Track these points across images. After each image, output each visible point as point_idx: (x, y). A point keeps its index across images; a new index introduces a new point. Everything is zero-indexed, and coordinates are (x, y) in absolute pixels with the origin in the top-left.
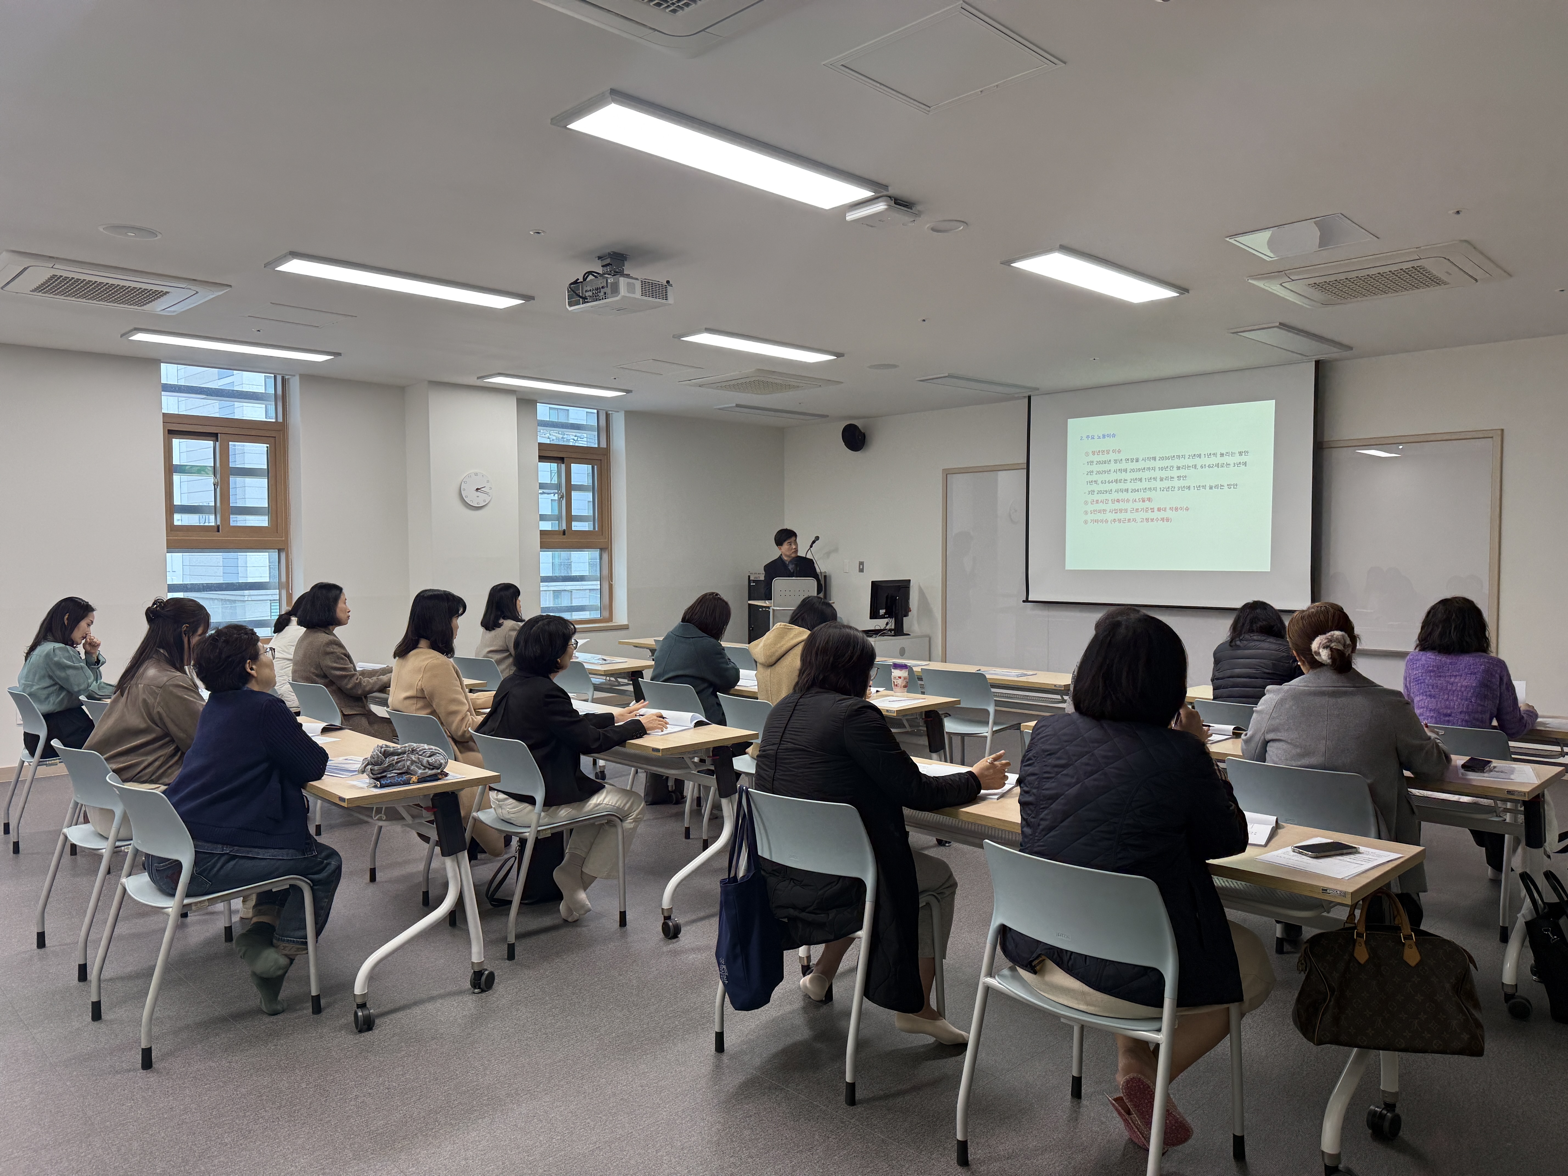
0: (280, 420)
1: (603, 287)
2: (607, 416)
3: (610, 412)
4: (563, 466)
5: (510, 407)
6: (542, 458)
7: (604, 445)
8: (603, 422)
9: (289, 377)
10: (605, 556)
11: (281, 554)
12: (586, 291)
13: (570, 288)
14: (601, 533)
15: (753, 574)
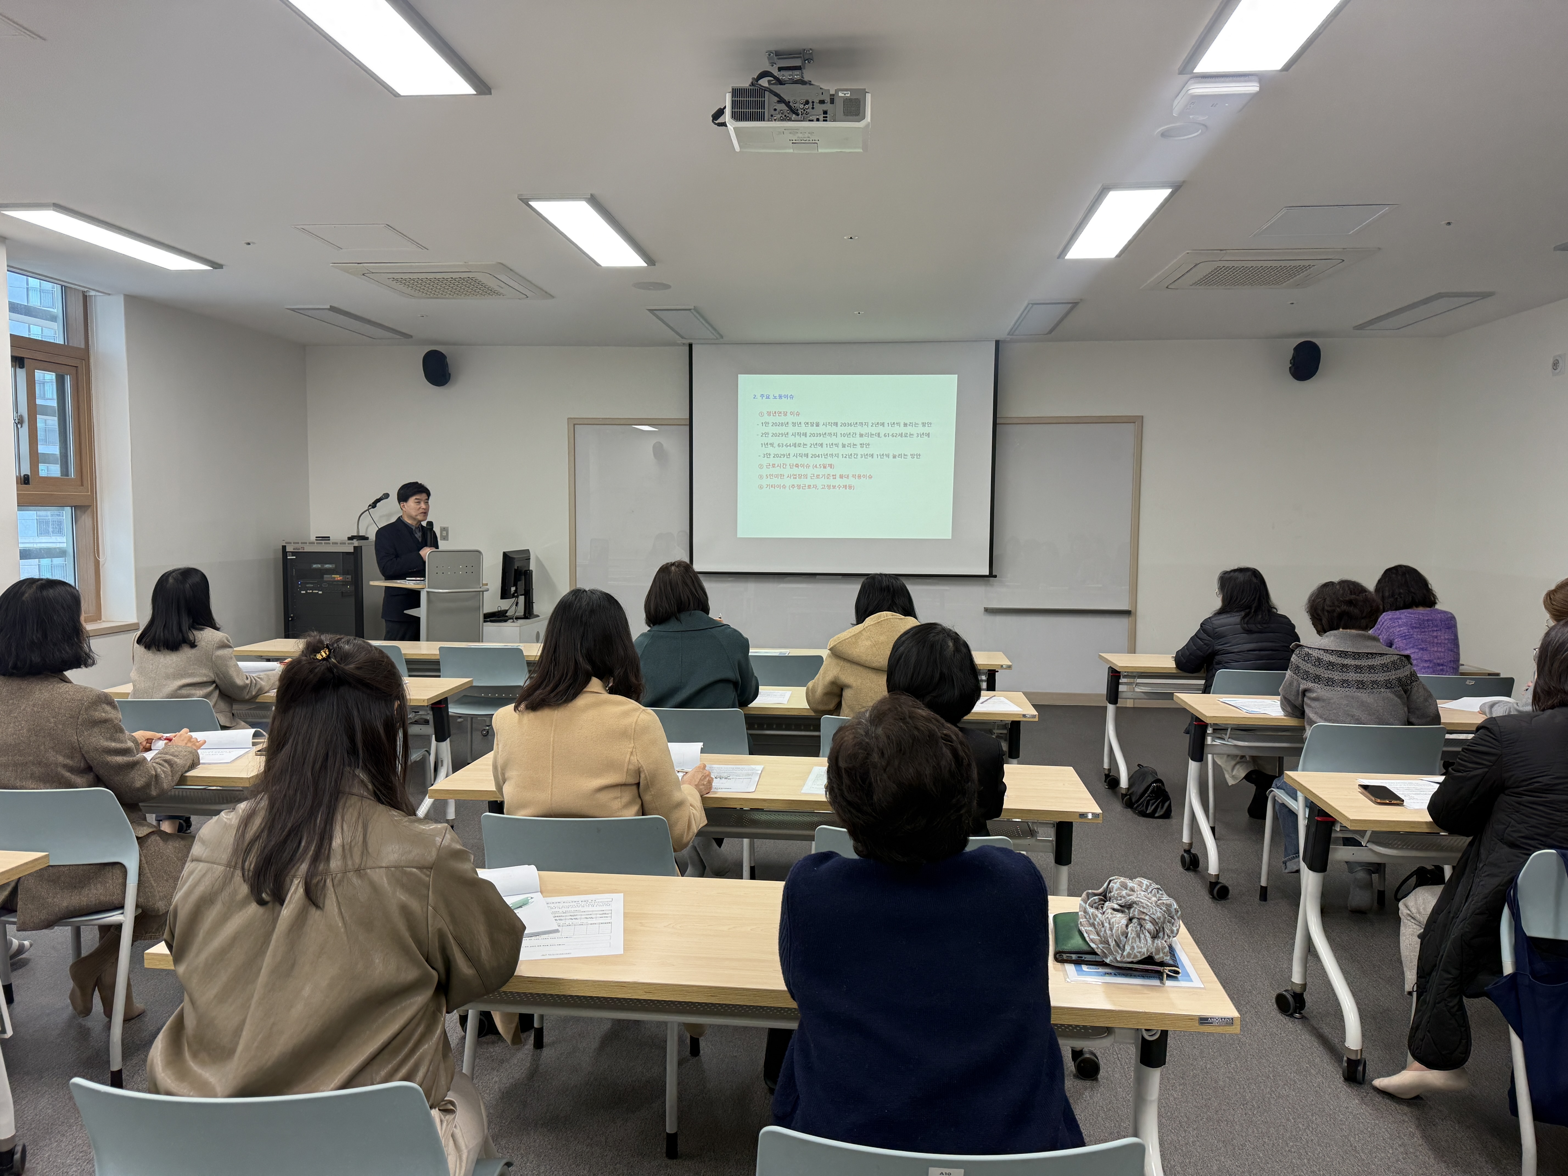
1: (821, 102)
2: (85, 299)
3: (92, 293)
4: (23, 373)
7: (78, 344)
10: (86, 518)
14: (79, 483)
15: (290, 543)
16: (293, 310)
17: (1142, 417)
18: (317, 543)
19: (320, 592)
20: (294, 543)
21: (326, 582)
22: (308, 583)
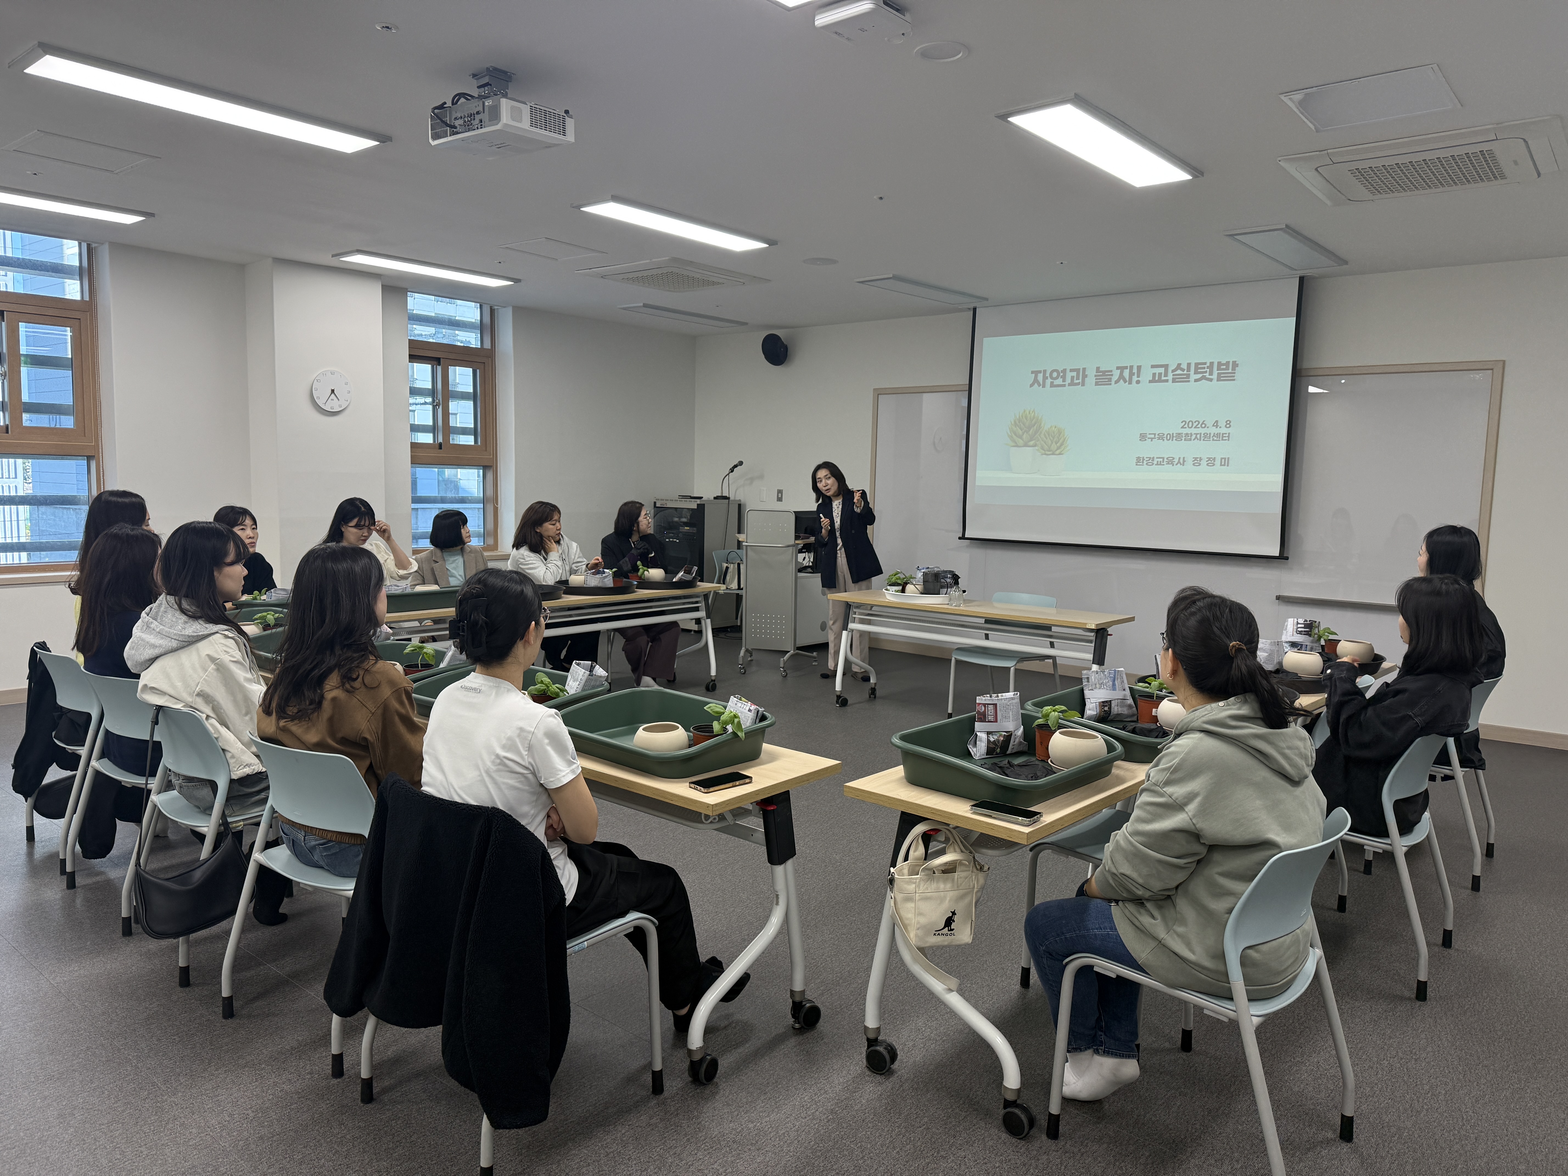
0: (87, 298)
1: (478, 113)
2: (492, 311)
3: (496, 307)
4: (439, 368)
5: (374, 293)
6: (414, 358)
7: (487, 345)
8: (487, 319)
9: (96, 245)
10: (490, 475)
11: (91, 462)
12: (456, 119)
13: (433, 112)
14: (484, 449)
15: (659, 500)
16: (625, 309)
17: (1504, 362)
18: (680, 501)
19: (678, 541)
20: (661, 500)
21: (681, 532)
22: (670, 533)
